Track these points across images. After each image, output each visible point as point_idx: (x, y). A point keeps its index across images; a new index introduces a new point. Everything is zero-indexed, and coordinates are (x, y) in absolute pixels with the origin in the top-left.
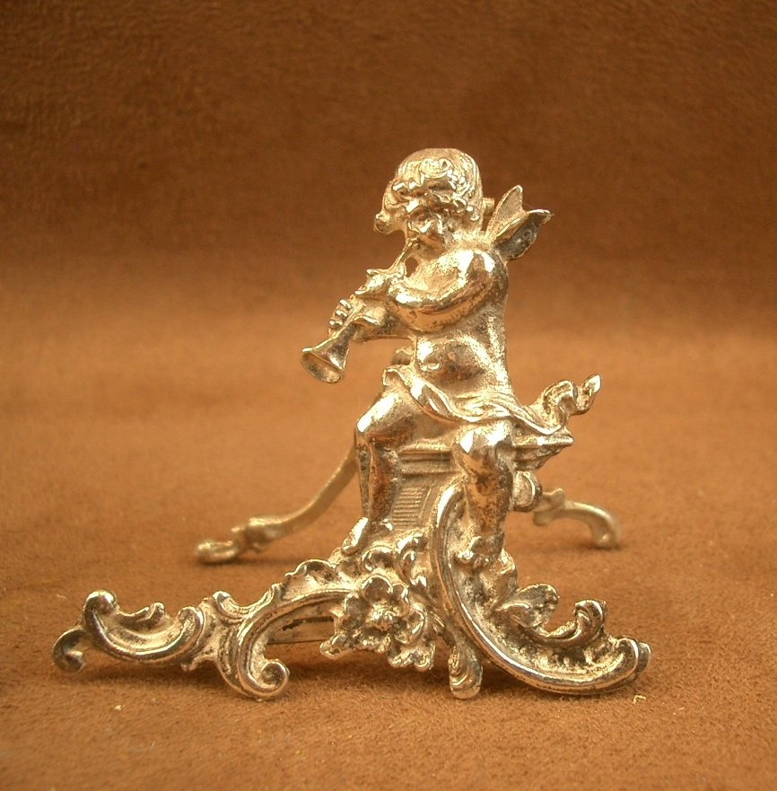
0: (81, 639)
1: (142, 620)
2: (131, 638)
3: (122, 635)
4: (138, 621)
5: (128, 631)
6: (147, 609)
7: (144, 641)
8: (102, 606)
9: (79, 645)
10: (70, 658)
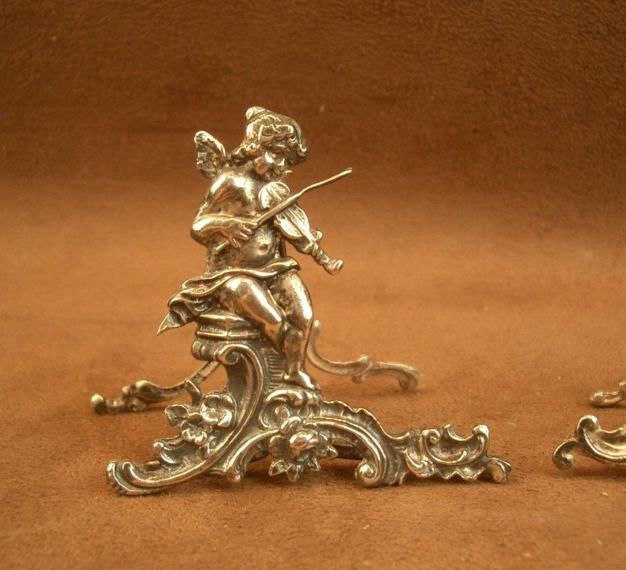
0: (575, 447)
1: (618, 435)
2: (608, 448)
3: (602, 446)
4: (615, 436)
5: (606, 443)
6: (621, 429)
7: (617, 450)
8: (591, 425)
9: (572, 451)
10: (566, 460)
